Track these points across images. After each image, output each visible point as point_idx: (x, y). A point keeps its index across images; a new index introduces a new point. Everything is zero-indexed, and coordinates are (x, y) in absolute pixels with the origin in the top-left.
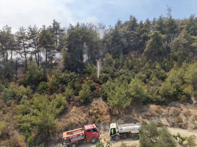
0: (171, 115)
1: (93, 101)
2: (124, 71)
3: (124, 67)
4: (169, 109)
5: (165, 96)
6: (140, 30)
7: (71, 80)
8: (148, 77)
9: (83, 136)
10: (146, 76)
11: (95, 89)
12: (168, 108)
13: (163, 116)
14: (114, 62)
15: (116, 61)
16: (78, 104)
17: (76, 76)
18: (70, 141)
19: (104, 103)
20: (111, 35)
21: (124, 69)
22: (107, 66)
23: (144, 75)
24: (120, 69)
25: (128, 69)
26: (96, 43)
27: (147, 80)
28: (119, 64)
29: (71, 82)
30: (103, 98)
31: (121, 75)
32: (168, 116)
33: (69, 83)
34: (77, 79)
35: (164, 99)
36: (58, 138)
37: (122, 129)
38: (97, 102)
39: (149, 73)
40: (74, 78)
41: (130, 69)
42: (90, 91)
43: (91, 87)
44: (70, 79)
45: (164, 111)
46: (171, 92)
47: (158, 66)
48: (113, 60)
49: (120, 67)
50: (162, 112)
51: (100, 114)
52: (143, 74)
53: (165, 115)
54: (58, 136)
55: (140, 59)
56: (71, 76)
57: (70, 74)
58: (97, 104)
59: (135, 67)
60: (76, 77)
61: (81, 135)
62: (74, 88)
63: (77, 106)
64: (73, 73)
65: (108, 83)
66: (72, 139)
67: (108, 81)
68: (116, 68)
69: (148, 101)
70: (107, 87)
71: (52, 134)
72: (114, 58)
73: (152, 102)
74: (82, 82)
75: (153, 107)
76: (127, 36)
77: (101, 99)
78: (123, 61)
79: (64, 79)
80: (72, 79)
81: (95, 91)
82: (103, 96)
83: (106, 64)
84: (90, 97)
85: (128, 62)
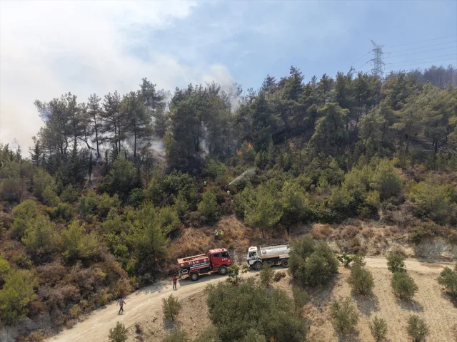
0: (344, 236)
1: (221, 220)
2: (275, 172)
3: (276, 165)
4: (342, 229)
5: (337, 209)
6: (305, 98)
7: (183, 186)
8: (315, 181)
9: (207, 262)
10: (312, 181)
11: (224, 201)
12: (341, 226)
13: (331, 239)
14: (257, 158)
15: (261, 156)
16: (196, 223)
17: (191, 179)
18: (189, 269)
19: (239, 223)
20: (253, 107)
21: (275, 169)
22: (244, 164)
23: (308, 179)
24: (268, 169)
25: (282, 169)
26: (224, 123)
27: (313, 186)
28: (266, 161)
29: (183, 189)
30: (237, 215)
31: (269, 178)
32: (339, 239)
33: (180, 191)
34: (192, 185)
35: (335, 213)
36: (168, 270)
37: (266, 253)
38: (228, 221)
39: (316, 175)
40: (188, 183)
41: (286, 170)
42: (216, 204)
43: (217, 196)
44: (180, 186)
45: (335, 231)
46: (346, 202)
47: (333, 164)
48: (255, 153)
49: (268, 166)
50: (331, 232)
51: (232, 238)
52: (306, 176)
53: (334, 237)
54: (168, 267)
55: (303, 152)
56: (182, 180)
57: (180, 176)
58: (227, 224)
59: (294, 166)
60: (191, 182)
61: (205, 260)
62: (189, 199)
63: (195, 227)
64: (186, 176)
65: (245, 191)
66: (192, 266)
67: (246, 189)
68: (260, 168)
69: (310, 218)
70: (244, 197)
71: (160, 264)
72: (257, 151)
73: (317, 219)
74: (201, 191)
75: (318, 227)
76: (282, 109)
77: (234, 217)
78: (274, 156)
79: (172, 184)
80: (184, 184)
81: (223, 204)
82: (237, 212)
83: (243, 161)
84: (217, 213)
85: (282, 157)
